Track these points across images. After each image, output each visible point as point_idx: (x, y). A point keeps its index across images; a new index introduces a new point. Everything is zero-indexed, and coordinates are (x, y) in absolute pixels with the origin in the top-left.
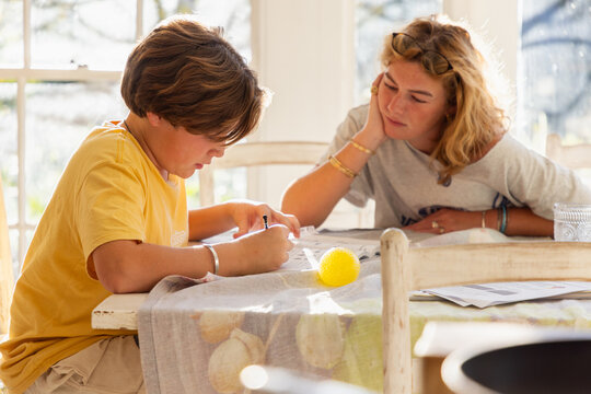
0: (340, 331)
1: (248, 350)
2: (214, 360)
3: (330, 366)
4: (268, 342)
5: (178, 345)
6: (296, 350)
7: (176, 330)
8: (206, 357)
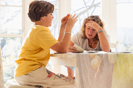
0: (116, 56)
1: (99, 60)
2: (92, 62)
3: (114, 63)
4: (103, 58)
5: (85, 58)
6: (108, 60)
7: (85, 57)
8: (90, 61)
